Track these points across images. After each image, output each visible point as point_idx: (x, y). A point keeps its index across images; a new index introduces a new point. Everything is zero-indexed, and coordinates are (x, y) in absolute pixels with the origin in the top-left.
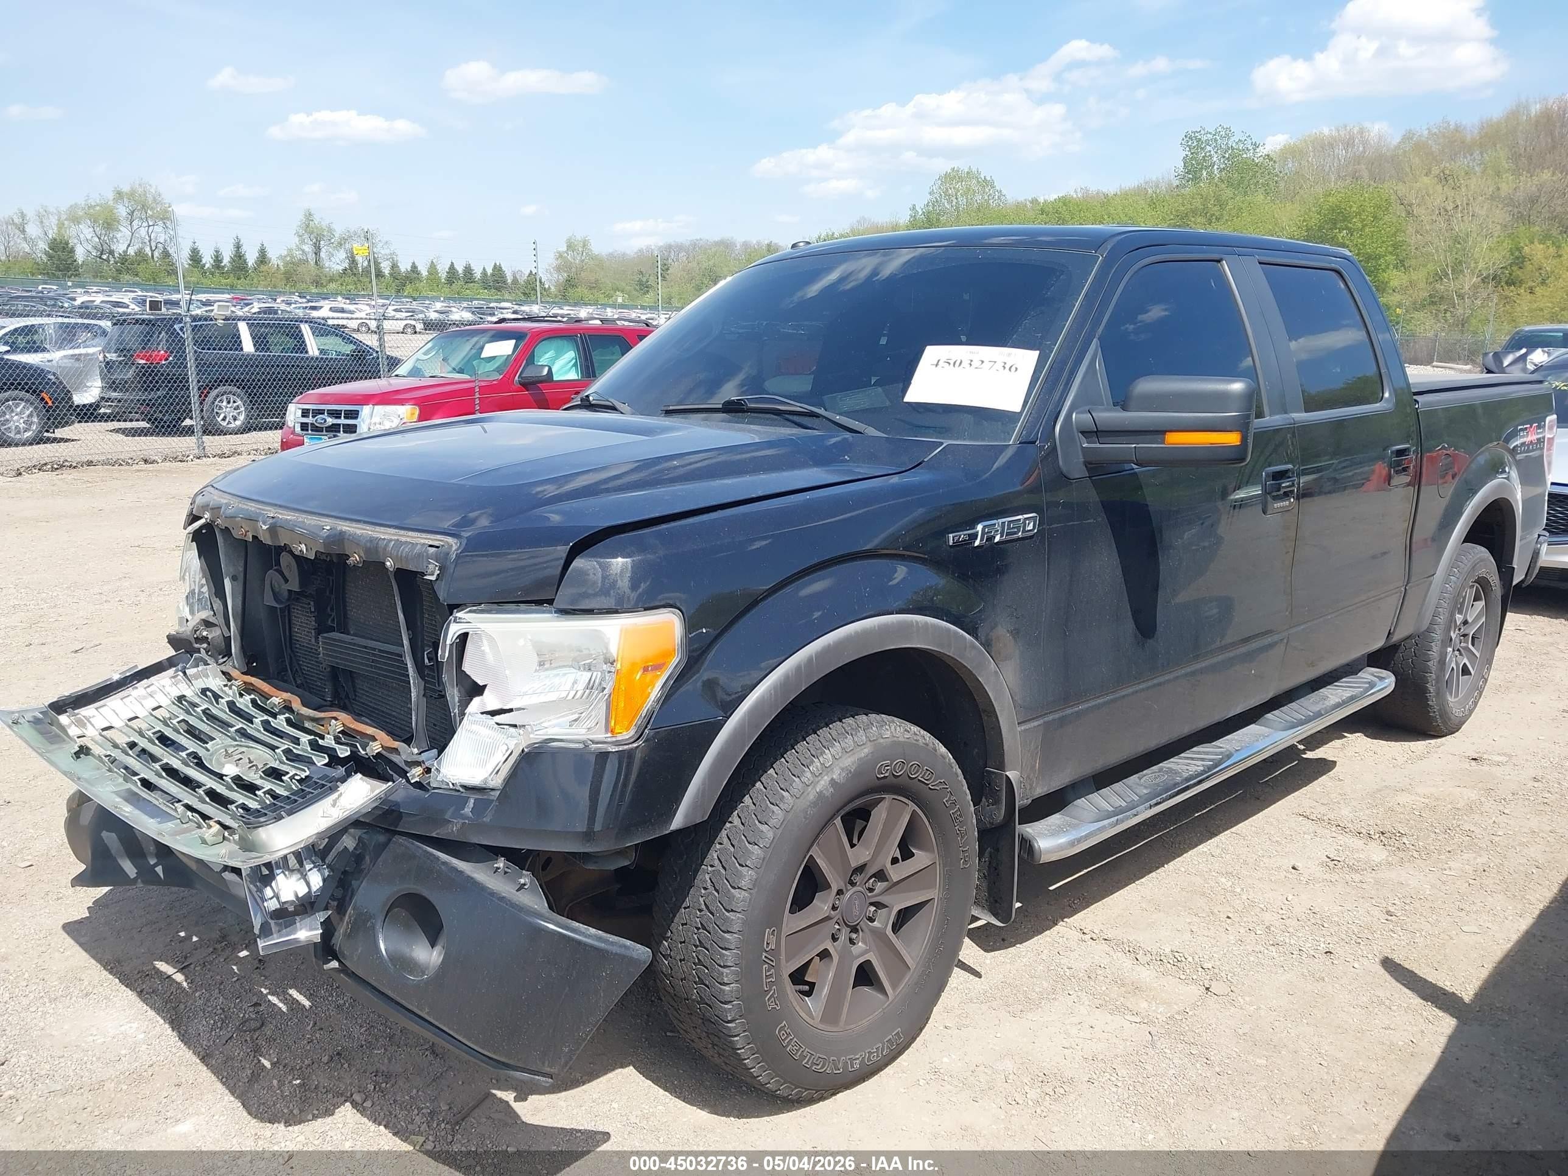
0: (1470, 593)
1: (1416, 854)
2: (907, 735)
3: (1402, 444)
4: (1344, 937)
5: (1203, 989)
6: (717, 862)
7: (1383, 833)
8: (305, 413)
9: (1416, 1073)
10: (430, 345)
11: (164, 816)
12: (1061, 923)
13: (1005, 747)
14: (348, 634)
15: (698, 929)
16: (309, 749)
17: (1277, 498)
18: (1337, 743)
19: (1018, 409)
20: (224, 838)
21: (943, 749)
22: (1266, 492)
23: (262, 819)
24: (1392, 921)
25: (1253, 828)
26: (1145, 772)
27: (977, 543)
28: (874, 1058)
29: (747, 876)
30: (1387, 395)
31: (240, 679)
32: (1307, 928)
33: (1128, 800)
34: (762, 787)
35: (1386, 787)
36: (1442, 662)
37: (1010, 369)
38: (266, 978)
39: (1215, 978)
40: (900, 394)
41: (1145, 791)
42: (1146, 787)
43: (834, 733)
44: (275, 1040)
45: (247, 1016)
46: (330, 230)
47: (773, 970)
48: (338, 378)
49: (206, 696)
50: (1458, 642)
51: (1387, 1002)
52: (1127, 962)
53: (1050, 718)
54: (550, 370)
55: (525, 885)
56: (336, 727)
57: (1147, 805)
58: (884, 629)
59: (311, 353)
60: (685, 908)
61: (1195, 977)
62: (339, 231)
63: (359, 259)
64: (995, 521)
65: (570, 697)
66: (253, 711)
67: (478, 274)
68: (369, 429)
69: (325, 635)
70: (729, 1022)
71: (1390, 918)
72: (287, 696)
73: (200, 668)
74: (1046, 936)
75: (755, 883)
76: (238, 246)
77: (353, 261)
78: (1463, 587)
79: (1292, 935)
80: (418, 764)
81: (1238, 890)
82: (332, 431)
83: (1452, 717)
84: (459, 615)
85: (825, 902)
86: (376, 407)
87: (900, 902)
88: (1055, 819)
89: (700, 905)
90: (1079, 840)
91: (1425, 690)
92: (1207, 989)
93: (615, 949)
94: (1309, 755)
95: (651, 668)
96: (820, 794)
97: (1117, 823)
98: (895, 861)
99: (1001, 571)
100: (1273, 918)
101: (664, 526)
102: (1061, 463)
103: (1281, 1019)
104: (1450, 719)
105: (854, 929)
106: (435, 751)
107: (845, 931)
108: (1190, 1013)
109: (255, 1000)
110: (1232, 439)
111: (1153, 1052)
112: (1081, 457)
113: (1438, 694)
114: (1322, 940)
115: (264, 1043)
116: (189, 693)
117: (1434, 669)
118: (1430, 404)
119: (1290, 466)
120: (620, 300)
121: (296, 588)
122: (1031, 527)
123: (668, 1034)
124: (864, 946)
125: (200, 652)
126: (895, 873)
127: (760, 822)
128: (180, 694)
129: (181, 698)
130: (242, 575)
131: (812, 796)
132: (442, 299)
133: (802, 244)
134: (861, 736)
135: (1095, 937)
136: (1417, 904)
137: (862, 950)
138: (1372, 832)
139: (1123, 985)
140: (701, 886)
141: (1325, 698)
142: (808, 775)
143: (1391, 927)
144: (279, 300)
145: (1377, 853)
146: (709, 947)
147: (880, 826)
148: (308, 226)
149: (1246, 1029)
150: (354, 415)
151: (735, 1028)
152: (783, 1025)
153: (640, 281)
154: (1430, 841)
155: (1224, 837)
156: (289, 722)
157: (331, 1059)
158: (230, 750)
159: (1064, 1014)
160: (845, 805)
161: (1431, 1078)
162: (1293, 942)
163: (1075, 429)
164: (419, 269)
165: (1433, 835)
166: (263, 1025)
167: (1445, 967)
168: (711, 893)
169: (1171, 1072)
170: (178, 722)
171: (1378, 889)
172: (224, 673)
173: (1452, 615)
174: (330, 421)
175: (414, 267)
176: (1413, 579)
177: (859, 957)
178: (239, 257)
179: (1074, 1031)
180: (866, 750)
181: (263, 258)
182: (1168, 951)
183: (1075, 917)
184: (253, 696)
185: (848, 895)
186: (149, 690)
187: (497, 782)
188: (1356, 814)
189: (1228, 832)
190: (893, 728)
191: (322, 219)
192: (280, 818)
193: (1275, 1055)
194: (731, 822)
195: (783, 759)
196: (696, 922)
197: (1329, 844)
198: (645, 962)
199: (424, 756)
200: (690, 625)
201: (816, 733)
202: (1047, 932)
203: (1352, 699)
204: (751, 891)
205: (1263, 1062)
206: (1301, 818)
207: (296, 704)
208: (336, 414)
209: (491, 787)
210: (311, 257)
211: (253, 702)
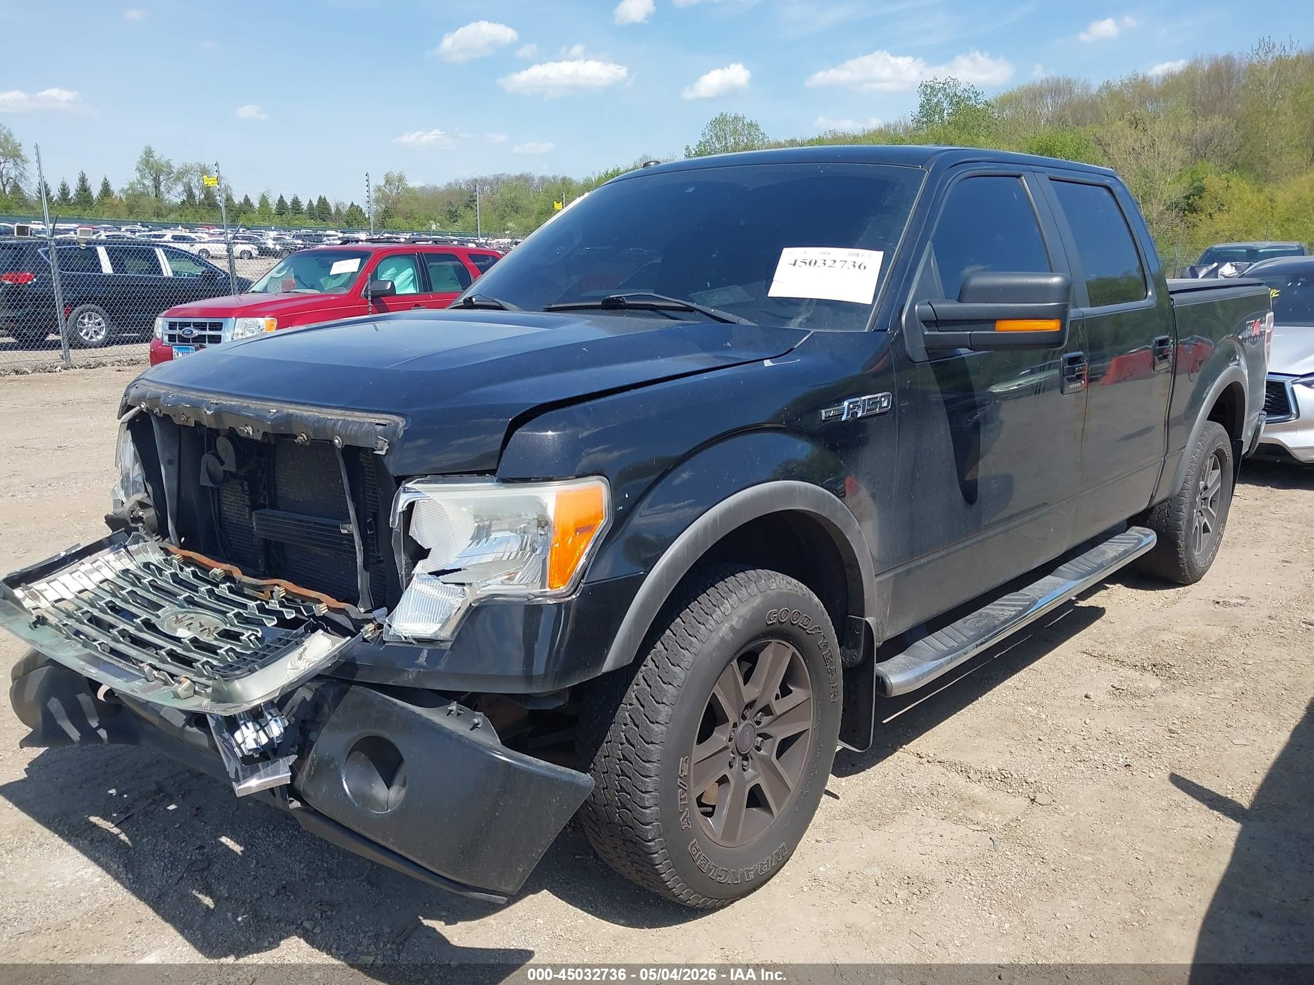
0: (1209, 463)
1: (1185, 682)
2: (789, 587)
3: (1162, 335)
4: (1138, 752)
5: (1028, 800)
6: (635, 701)
7: (1154, 666)
8: (172, 326)
9: (1217, 863)
10: (282, 264)
11: (131, 677)
12: (901, 750)
13: (865, 597)
14: (279, 510)
15: (620, 760)
16: (257, 612)
17: (1071, 380)
18: (1103, 593)
19: (869, 302)
20: (195, 692)
21: (816, 599)
22: (1063, 375)
23: (237, 672)
24: (1173, 737)
25: (1046, 665)
26: (968, 617)
27: (844, 418)
28: (766, 869)
29: (664, 712)
30: (1150, 293)
31: (178, 556)
32: (1106, 746)
33: (959, 641)
34: (672, 634)
35: (1150, 627)
36: (1190, 521)
37: (859, 267)
38: (206, 823)
39: (1038, 790)
40: (764, 290)
41: (971, 633)
42: (971, 630)
43: (730, 586)
44: (223, 878)
45: (194, 858)
46: (170, 166)
47: (686, 794)
48: (193, 297)
49: (149, 569)
50: (1200, 504)
51: (1183, 805)
52: (961, 780)
53: (899, 570)
54: (393, 285)
55: (478, 724)
56: (280, 592)
57: (974, 644)
58: (773, 494)
59: (165, 275)
60: (607, 743)
61: (1020, 790)
62: (177, 166)
63: (196, 192)
64: (858, 399)
65: (505, 558)
66: (195, 581)
67: (305, 205)
68: (232, 339)
69: (259, 511)
70: (650, 841)
71: (1172, 735)
72: (227, 566)
73: (140, 545)
74: (889, 761)
75: (671, 717)
76: (83, 180)
77: (191, 195)
78: (1205, 458)
79: (1094, 752)
80: (369, 621)
81: (1044, 717)
82: (198, 342)
83: (1197, 567)
84: (408, 485)
85: (724, 734)
86: (238, 319)
87: (782, 733)
88: (900, 659)
89: (621, 738)
90: (923, 676)
91: (1176, 545)
92: (1033, 800)
93: (564, 777)
94: (1082, 604)
95: (582, 529)
96: (722, 639)
97: (951, 660)
98: (777, 697)
99: (862, 443)
100: (1076, 739)
101: (588, 403)
102: (907, 348)
103: (1098, 822)
104: (1195, 569)
105: (745, 758)
106: (385, 609)
107: (739, 758)
108: (1022, 821)
109: (199, 843)
110: (1052, 326)
111: (996, 855)
112: (923, 342)
113: (1187, 547)
114: (1120, 755)
115: (213, 881)
116: (132, 567)
117: (1184, 527)
118: (1181, 302)
119: (1081, 353)
120: (434, 227)
121: (233, 469)
122: (885, 404)
123: (577, 857)
124: (753, 771)
125: (138, 531)
126: (779, 707)
127: (672, 664)
128: (124, 568)
129: (126, 571)
130: (177, 459)
131: (715, 641)
132: (273, 228)
133: (652, 163)
134: (753, 588)
135: (930, 760)
136: (1193, 723)
137: (753, 776)
138: (1145, 665)
139: (962, 799)
140: (621, 722)
141: (1104, 552)
142: (712, 622)
143: (1175, 742)
144: (123, 229)
145: (1153, 683)
146: (631, 775)
147: (768, 666)
148: (148, 162)
149: (1070, 832)
150: (218, 327)
151: (655, 846)
152: (693, 842)
153: (450, 211)
154: (1194, 670)
155: (1022, 673)
156: (231, 590)
157: (278, 893)
158: (180, 616)
159: (916, 826)
160: (741, 648)
161: (1231, 866)
162: (1096, 758)
163: (917, 317)
164: (251, 201)
165: (1196, 666)
166: (209, 865)
167: (1225, 773)
168: (631, 728)
169: (1015, 871)
170: (127, 593)
171: (1158, 712)
172: (161, 548)
173: (1198, 482)
174: (196, 332)
175: (247, 200)
176: (1170, 450)
177: (749, 781)
178: (84, 189)
179: (927, 840)
180: (758, 600)
181: (106, 190)
182: (995, 769)
183: (911, 744)
184: (192, 569)
185: (740, 728)
186: (95, 565)
187: (446, 634)
188: (1131, 650)
189: (1027, 669)
190: (778, 581)
191: (161, 154)
192: (252, 671)
193: (1099, 853)
194: (645, 666)
195: (687, 610)
196: (618, 754)
197: (1112, 675)
198: (590, 789)
199: (376, 613)
200: (615, 490)
201: (714, 586)
202: (890, 758)
203: (1126, 553)
204: (668, 725)
205: (1089, 858)
206: (1085, 655)
207: (237, 573)
208: (202, 326)
209: (442, 639)
210: (152, 190)
211: (194, 574)
